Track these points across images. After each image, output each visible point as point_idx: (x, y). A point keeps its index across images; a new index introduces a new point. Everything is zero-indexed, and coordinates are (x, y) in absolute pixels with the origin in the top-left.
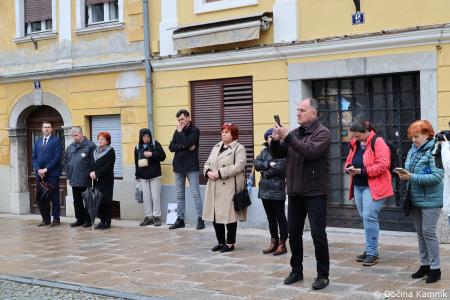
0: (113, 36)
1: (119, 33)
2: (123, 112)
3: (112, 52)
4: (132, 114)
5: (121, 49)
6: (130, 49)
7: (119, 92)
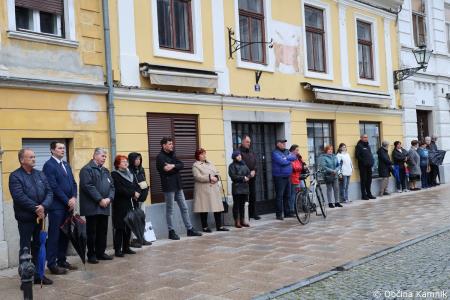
0: (63, 52)
1: (71, 52)
2: (76, 137)
3: (62, 70)
4: (88, 139)
5: (73, 68)
6: (84, 72)
7: (72, 114)
